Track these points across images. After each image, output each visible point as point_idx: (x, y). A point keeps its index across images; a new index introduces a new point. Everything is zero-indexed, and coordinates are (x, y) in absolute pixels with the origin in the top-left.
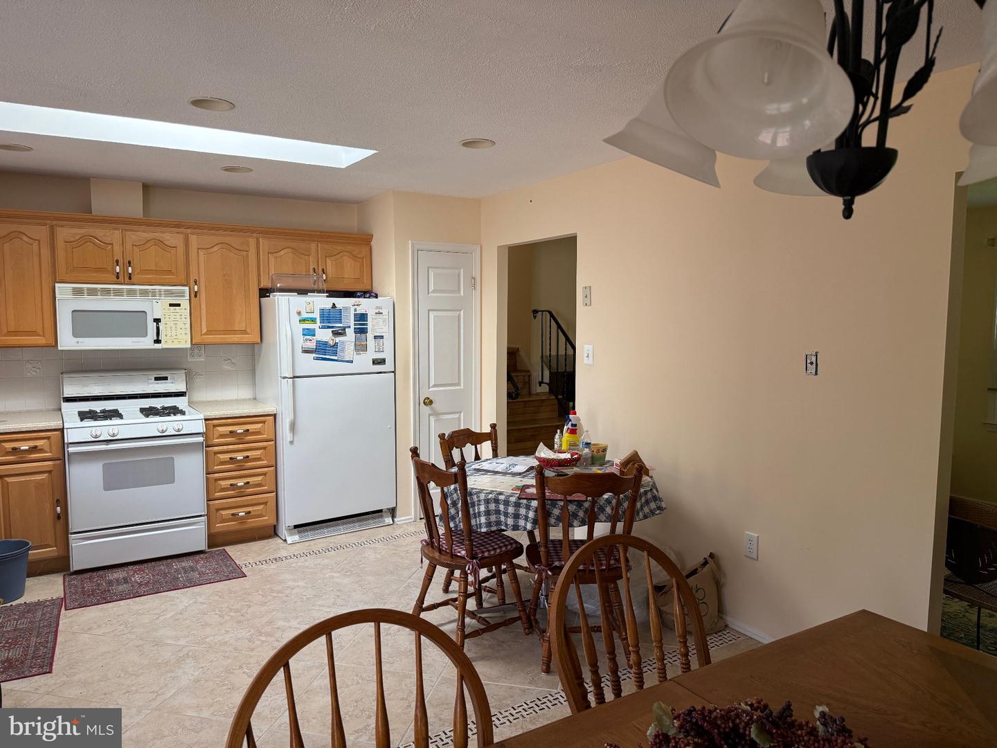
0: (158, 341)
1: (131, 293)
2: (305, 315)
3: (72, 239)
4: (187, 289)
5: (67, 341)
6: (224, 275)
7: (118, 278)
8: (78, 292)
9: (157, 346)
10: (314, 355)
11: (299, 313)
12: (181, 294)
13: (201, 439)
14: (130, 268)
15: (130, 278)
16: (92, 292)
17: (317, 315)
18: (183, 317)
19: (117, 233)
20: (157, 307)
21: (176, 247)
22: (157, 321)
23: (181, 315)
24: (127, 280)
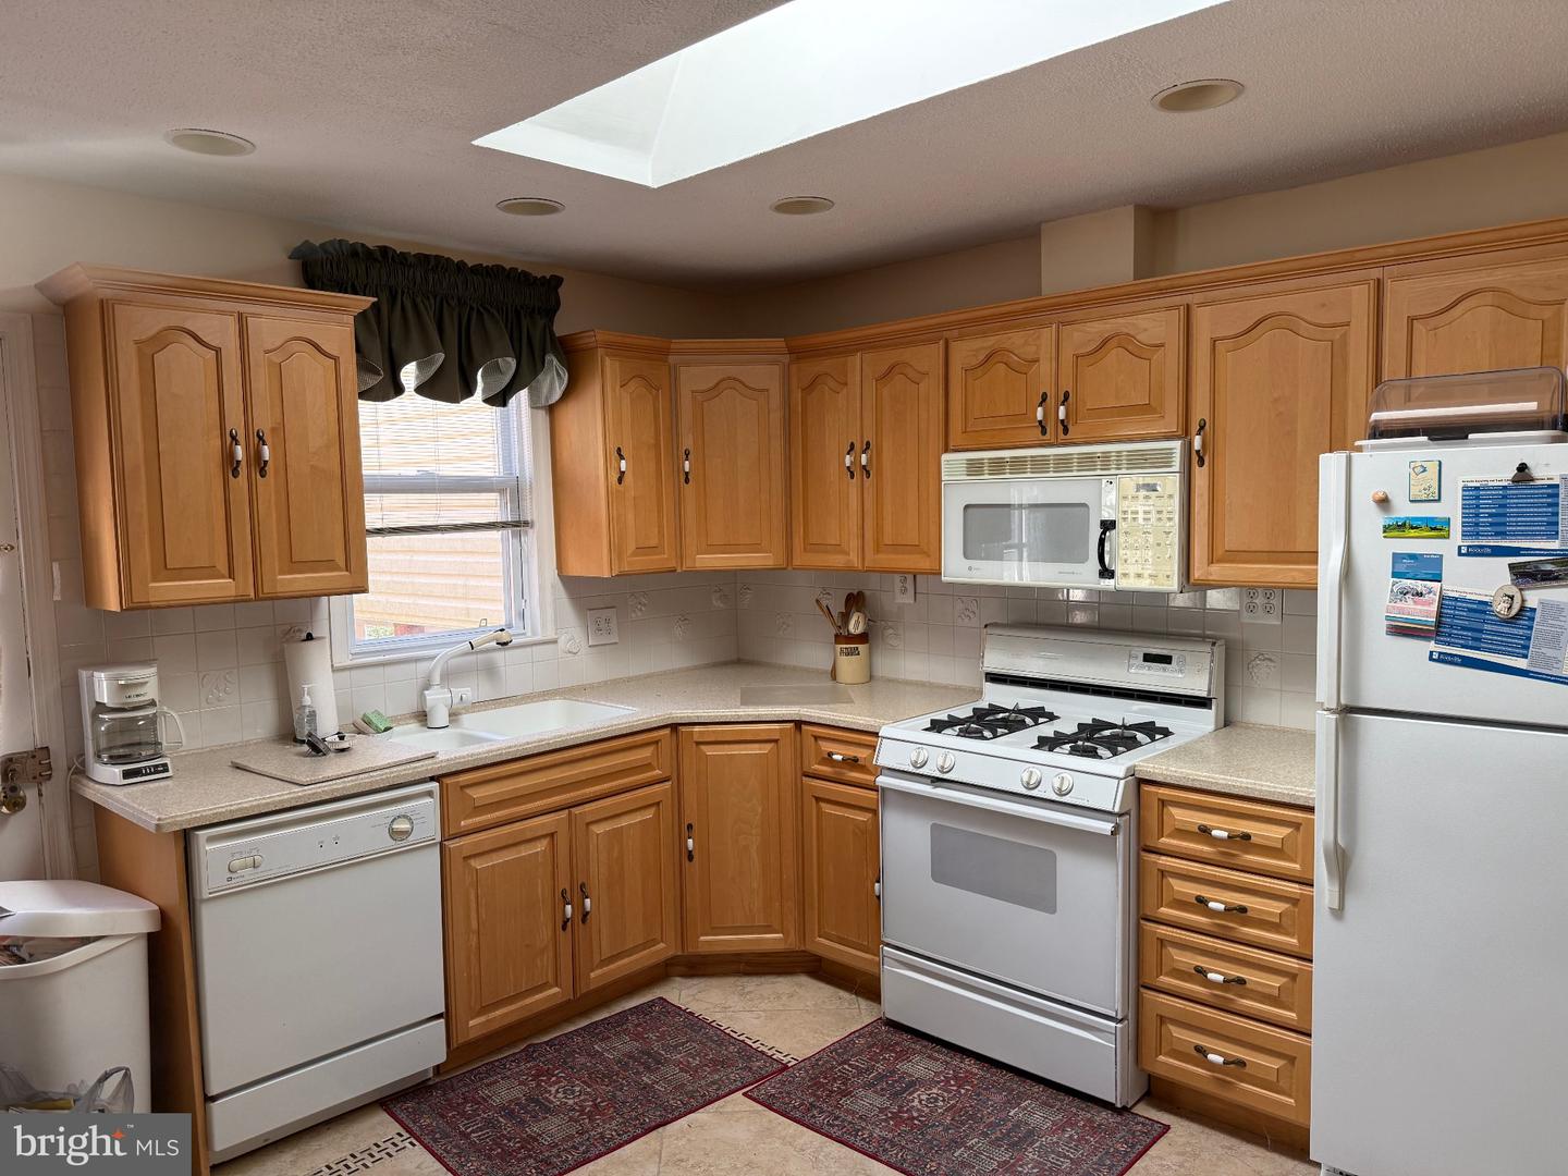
0: (1106, 573)
1: (1063, 464)
2: (1404, 510)
3: (974, 362)
4: (1177, 445)
5: (956, 567)
6: (1276, 400)
7: (1044, 432)
8: (974, 468)
9: (1108, 584)
10: (1432, 646)
11: (1384, 502)
12: (1163, 460)
13: (1106, 827)
14: (1062, 409)
15: (1066, 431)
16: (998, 467)
17: (1451, 508)
18: (1165, 516)
19: (1048, 334)
20: (1111, 496)
21: (1162, 345)
22: (1108, 526)
23: (1159, 512)
24: (1061, 436)
